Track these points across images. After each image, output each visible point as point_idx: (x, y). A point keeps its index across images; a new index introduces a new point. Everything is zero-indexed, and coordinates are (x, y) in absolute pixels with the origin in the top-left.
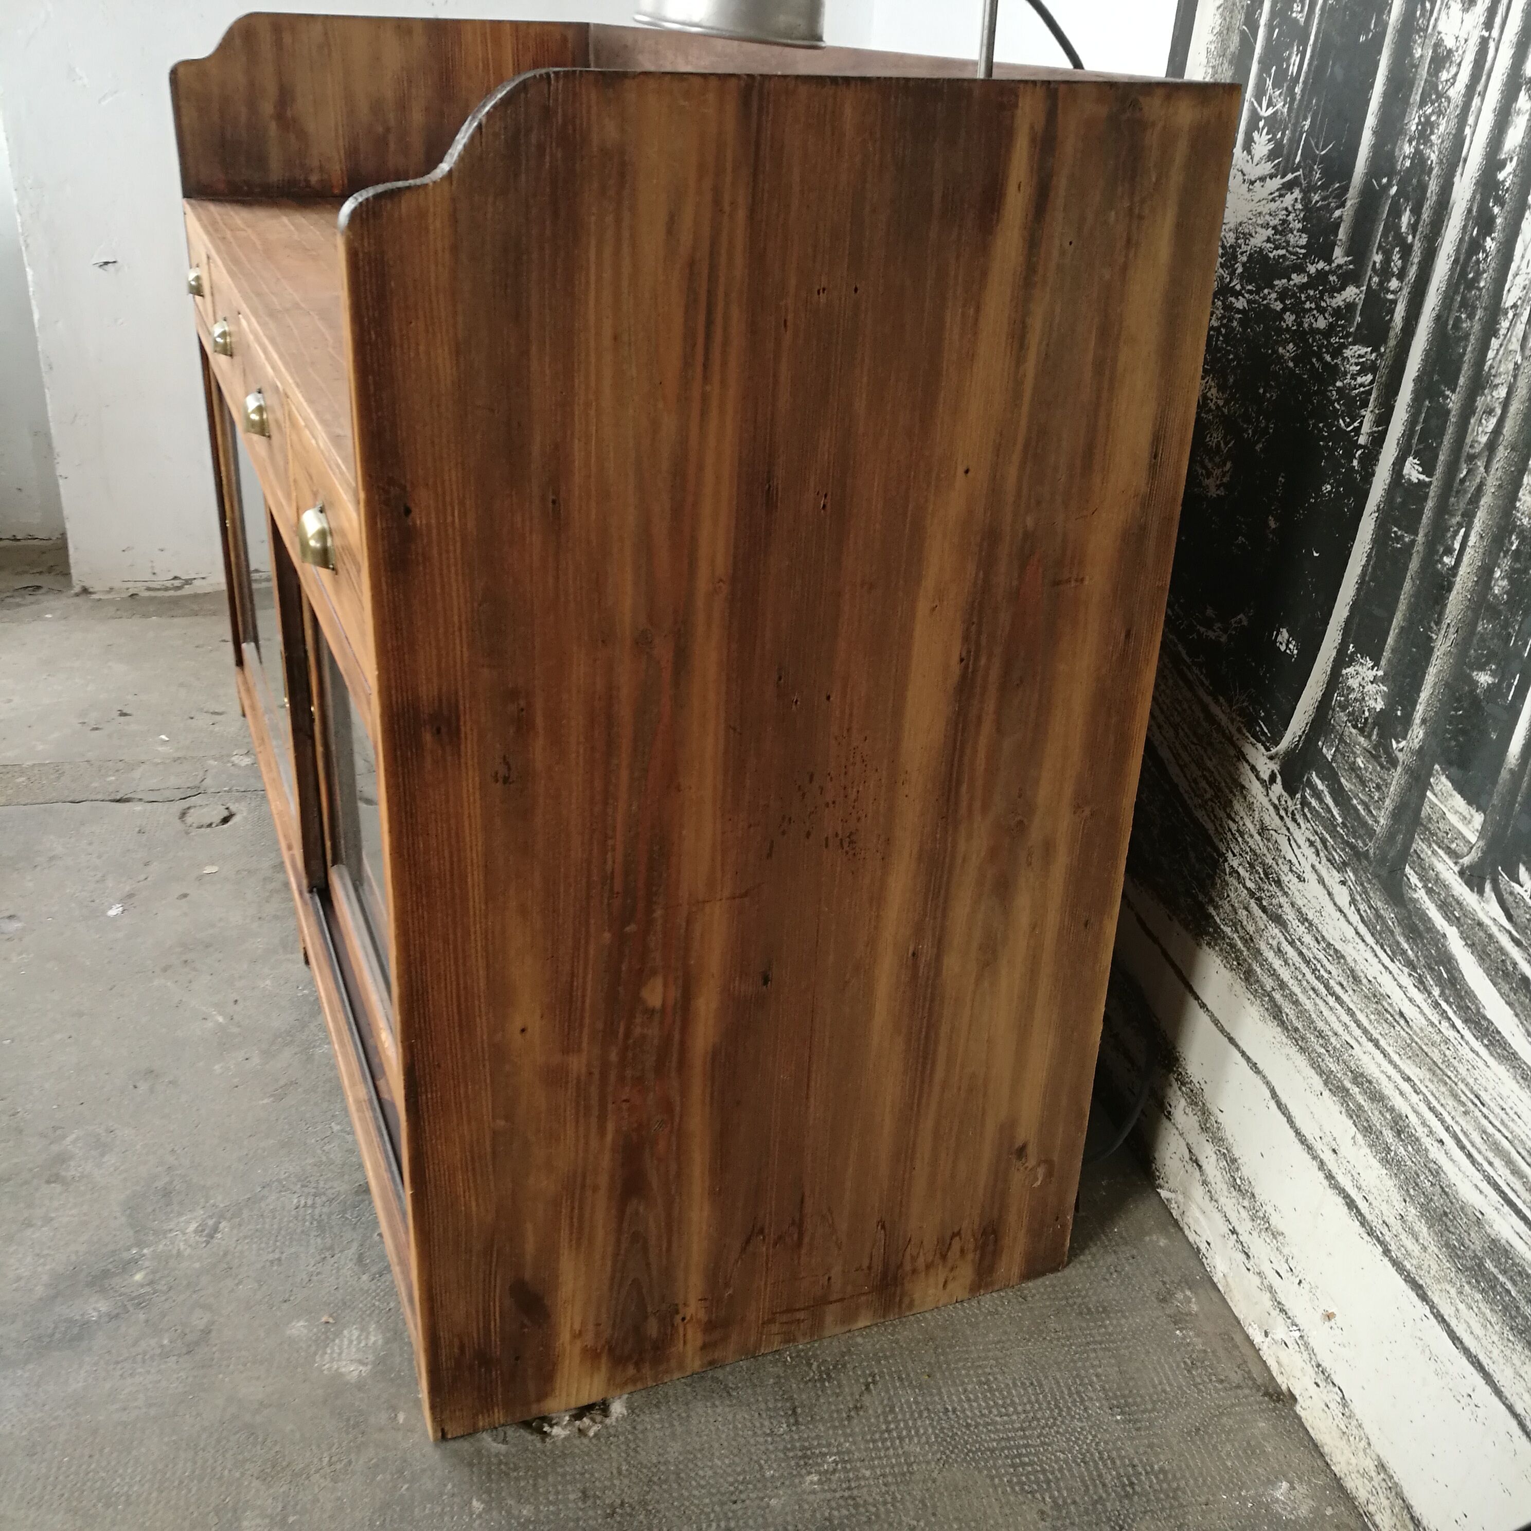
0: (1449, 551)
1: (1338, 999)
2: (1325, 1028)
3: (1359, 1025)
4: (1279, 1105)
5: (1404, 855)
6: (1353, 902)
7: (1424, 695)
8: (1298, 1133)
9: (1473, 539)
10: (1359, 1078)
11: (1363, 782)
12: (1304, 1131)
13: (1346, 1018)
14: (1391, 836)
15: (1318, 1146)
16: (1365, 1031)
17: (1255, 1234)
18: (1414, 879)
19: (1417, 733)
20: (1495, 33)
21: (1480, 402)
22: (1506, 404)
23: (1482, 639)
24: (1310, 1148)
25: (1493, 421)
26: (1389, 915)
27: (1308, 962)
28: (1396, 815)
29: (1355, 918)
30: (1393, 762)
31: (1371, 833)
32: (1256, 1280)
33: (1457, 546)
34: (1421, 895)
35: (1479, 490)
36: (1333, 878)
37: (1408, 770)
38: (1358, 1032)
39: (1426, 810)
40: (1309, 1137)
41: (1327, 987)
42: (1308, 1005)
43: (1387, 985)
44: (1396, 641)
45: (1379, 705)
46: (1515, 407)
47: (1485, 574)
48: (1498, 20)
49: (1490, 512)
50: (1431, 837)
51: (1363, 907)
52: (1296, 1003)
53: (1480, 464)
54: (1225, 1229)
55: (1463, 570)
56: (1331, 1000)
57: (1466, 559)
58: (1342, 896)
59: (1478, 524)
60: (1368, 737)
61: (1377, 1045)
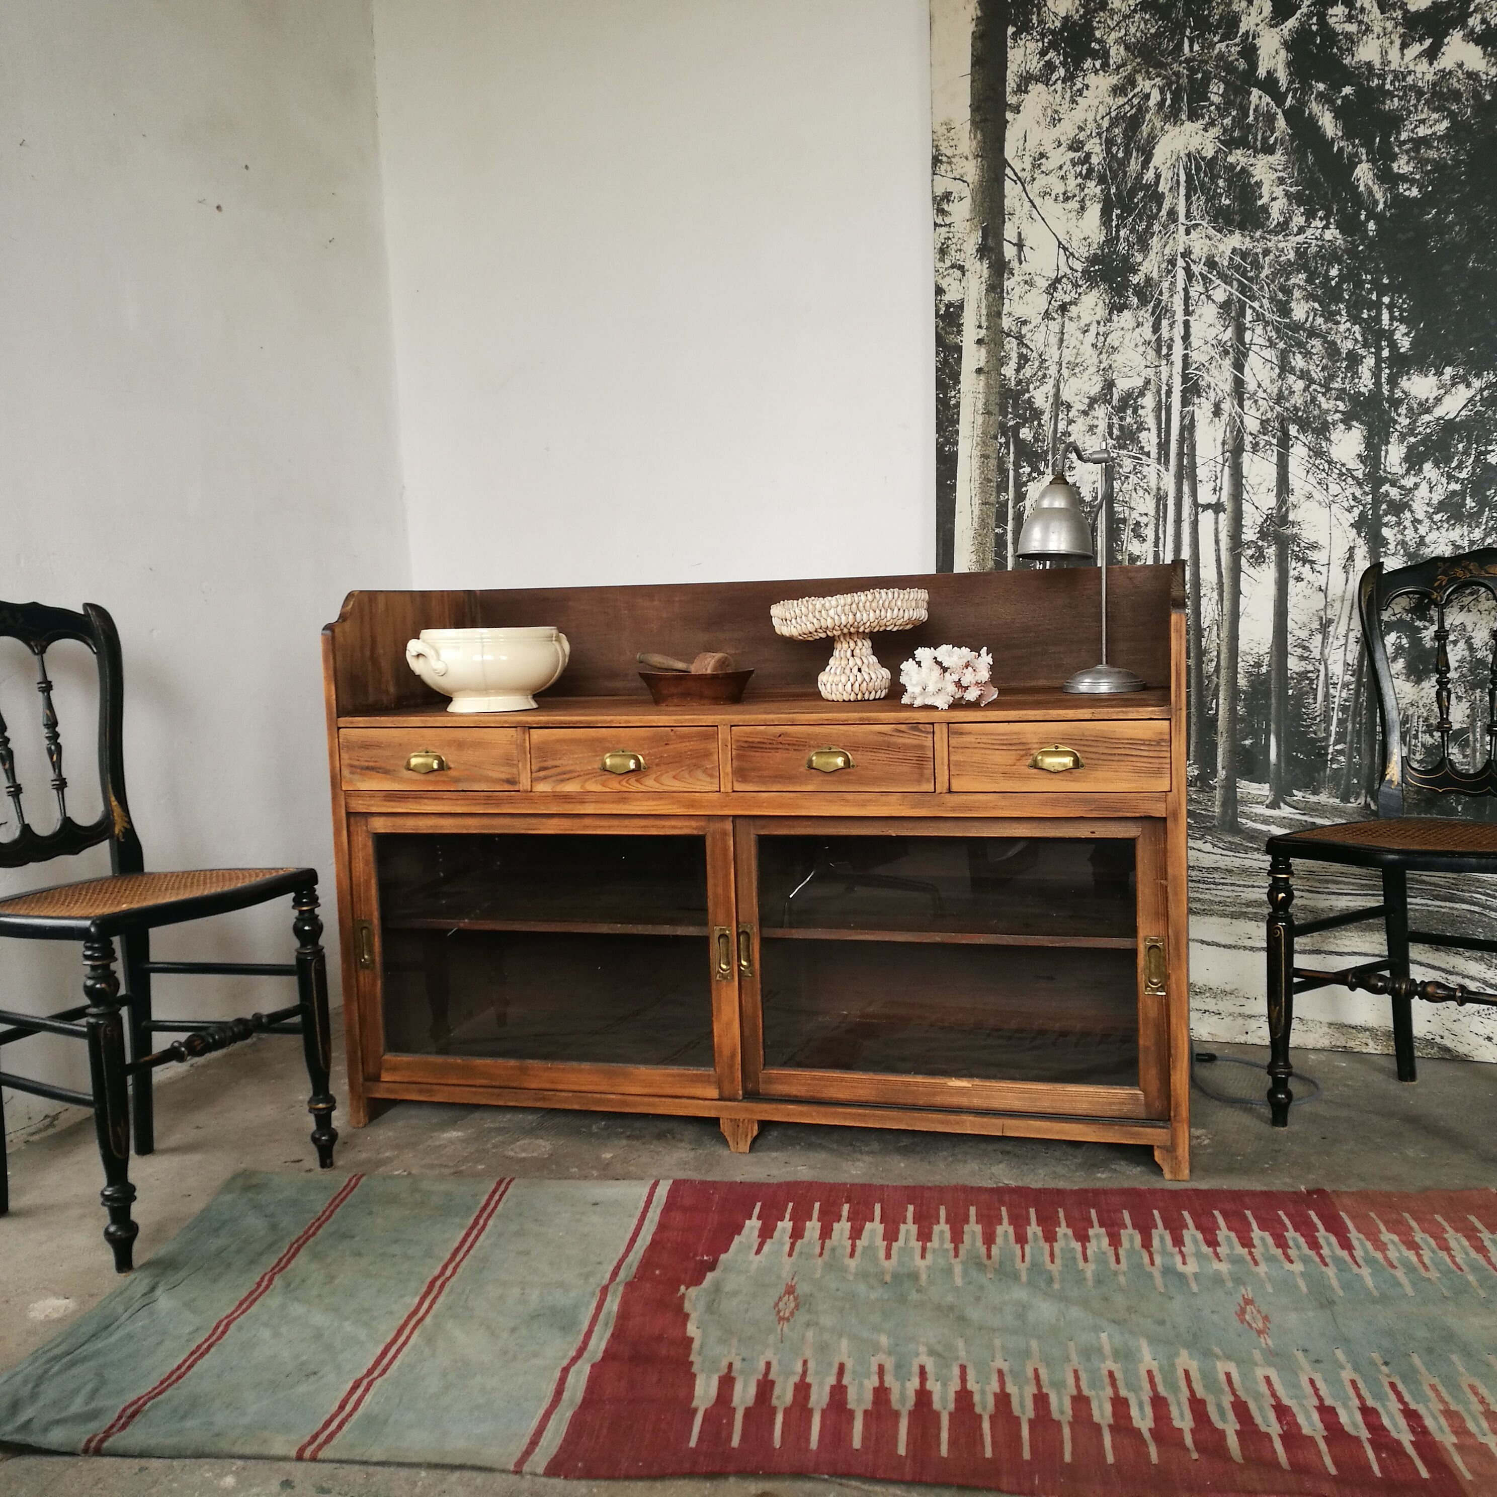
0: (1211, 709)
1: (1223, 884)
2: (1222, 899)
3: (1239, 886)
4: (1208, 944)
5: (1235, 815)
6: (1214, 846)
7: (1220, 759)
8: (1224, 946)
9: (1221, 701)
10: (1249, 904)
11: (1199, 803)
12: (1228, 943)
13: (1230, 888)
14: (1224, 813)
15: (1240, 943)
16: (1244, 886)
17: (1220, 1002)
18: (1244, 821)
19: (1222, 773)
20: (1161, 548)
21: (1205, 659)
22: (1218, 656)
23: (1241, 730)
24: (1234, 947)
25: (1214, 664)
26: (1237, 840)
27: (1199, 882)
28: (1224, 804)
29: (1220, 851)
30: (1215, 788)
31: (1213, 817)
32: (1231, 1018)
33: (1214, 706)
34: (1250, 824)
35: (1217, 685)
36: (1199, 844)
37: (1222, 787)
38: (1241, 889)
39: (1239, 796)
40: (1234, 943)
41: (1215, 883)
42: (1207, 897)
43: (1248, 863)
44: (1196, 747)
45: (1196, 772)
46: (1222, 656)
47: (1232, 710)
48: (1161, 545)
49: (1226, 690)
50: (1245, 803)
51: (1221, 845)
52: (1200, 900)
53: (1214, 678)
54: (1199, 1014)
55: (1221, 713)
56: (1220, 887)
57: (1221, 709)
58: (1208, 847)
59: (1222, 696)
60: (1196, 786)
61: (1253, 886)
